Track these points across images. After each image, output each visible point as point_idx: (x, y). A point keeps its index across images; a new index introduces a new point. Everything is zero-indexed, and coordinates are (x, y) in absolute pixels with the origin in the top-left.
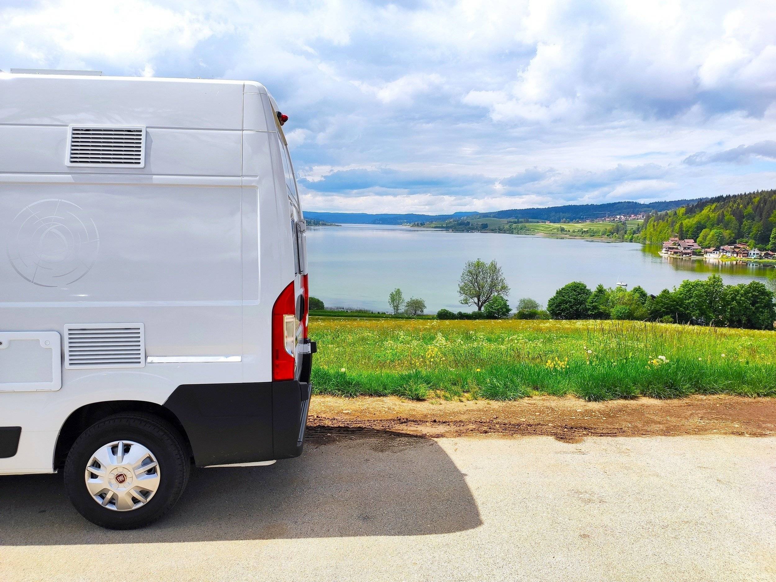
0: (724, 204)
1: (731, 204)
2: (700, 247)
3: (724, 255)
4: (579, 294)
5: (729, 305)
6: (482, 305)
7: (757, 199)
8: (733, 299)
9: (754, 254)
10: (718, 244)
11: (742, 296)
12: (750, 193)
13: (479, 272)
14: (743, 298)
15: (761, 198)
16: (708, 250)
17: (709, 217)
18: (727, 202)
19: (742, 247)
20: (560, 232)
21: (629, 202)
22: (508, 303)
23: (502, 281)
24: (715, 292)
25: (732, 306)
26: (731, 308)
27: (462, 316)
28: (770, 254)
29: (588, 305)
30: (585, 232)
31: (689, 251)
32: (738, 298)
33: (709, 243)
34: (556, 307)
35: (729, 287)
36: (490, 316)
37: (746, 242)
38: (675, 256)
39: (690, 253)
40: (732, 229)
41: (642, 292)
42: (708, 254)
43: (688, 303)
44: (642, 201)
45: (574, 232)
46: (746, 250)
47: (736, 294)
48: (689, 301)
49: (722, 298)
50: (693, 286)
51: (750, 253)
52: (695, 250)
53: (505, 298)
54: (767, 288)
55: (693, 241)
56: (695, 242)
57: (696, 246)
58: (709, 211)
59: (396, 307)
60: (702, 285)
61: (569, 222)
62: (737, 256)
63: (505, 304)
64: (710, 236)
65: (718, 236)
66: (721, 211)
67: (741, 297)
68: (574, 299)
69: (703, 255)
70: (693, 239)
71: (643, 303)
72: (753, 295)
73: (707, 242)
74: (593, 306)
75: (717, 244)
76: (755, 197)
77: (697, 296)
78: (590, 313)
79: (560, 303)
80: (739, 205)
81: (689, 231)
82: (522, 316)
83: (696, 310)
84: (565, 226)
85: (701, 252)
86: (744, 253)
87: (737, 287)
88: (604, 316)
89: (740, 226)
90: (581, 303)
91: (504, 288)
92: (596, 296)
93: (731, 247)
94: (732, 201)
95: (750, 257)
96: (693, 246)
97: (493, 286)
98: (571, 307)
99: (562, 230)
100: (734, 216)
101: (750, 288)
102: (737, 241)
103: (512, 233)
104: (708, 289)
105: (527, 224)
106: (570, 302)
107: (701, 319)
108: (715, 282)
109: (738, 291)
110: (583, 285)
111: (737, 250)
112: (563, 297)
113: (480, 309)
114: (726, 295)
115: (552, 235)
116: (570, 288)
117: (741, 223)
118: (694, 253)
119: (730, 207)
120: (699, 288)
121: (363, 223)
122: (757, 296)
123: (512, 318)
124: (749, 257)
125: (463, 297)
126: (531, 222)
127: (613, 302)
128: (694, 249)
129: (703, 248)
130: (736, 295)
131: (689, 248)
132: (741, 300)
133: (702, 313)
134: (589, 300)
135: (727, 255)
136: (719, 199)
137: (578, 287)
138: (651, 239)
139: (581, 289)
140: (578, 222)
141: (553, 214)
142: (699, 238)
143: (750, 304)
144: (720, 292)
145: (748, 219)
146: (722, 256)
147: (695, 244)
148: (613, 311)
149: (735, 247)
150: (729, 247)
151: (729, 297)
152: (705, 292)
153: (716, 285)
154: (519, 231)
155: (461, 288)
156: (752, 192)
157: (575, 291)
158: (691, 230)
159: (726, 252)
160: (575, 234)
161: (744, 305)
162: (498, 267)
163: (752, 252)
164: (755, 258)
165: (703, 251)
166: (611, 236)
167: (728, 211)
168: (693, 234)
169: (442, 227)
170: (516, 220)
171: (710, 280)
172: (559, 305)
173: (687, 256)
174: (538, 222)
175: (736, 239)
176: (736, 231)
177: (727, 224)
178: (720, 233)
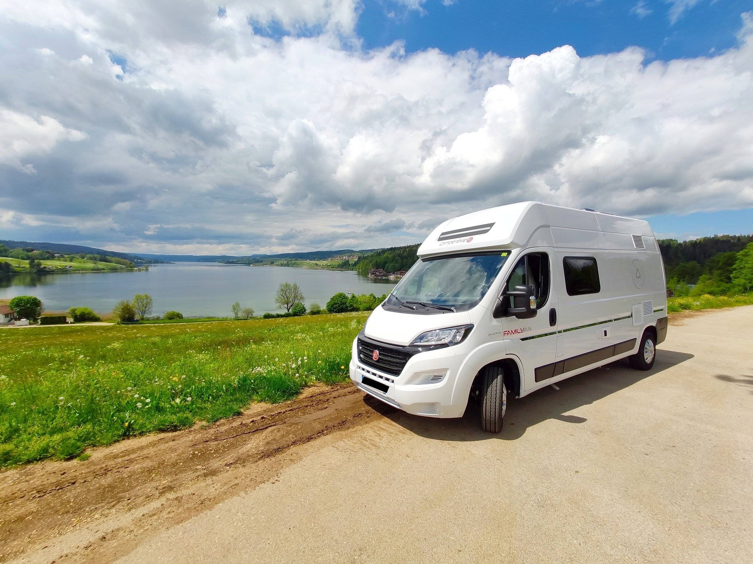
2: (386, 273)
4: (343, 299)
6: (289, 309)
13: (287, 289)
16: (390, 274)
17: (388, 258)
20: (315, 266)
21: (349, 250)
22: (305, 306)
23: (301, 294)
27: (279, 316)
29: (348, 304)
30: (329, 265)
34: (331, 306)
36: (295, 314)
38: (375, 277)
39: (382, 275)
41: (374, 296)
44: (355, 249)
45: (323, 265)
53: (303, 304)
55: (382, 269)
58: (388, 255)
59: (236, 314)
61: (319, 260)
63: (303, 307)
64: (390, 267)
65: (393, 267)
68: (341, 302)
69: (388, 277)
71: (375, 302)
73: (389, 270)
74: (350, 305)
75: (393, 271)
78: (349, 308)
79: (333, 304)
82: (313, 313)
84: (318, 262)
85: (387, 275)
88: (357, 310)
90: (344, 304)
91: (302, 298)
92: (352, 299)
97: (295, 297)
98: (339, 306)
99: (317, 264)
103: (289, 266)
105: (297, 261)
106: (339, 303)
110: (344, 294)
112: (334, 301)
113: (288, 311)
115: (311, 267)
116: (338, 296)
117: (403, 261)
118: (384, 275)
121: (191, 261)
123: (307, 314)
125: (278, 305)
126: (299, 260)
127: (360, 302)
128: (383, 273)
131: (381, 273)
134: (348, 302)
137: (342, 295)
138: (362, 269)
139: (344, 296)
140: (324, 260)
141: (311, 255)
142: (385, 268)
145: (405, 259)
146: (396, 277)
147: (383, 271)
148: (361, 307)
149: (401, 273)
150: (399, 272)
154: (293, 265)
155: (277, 300)
157: (340, 297)
158: (381, 264)
159: (397, 275)
160: (324, 267)
162: (298, 286)
166: (342, 267)
168: (382, 266)
169: (245, 263)
170: (291, 259)
172: (333, 306)
173: (380, 277)
174: (303, 260)
175: (401, 268)
177: (397, 261)
178: (394, 265)
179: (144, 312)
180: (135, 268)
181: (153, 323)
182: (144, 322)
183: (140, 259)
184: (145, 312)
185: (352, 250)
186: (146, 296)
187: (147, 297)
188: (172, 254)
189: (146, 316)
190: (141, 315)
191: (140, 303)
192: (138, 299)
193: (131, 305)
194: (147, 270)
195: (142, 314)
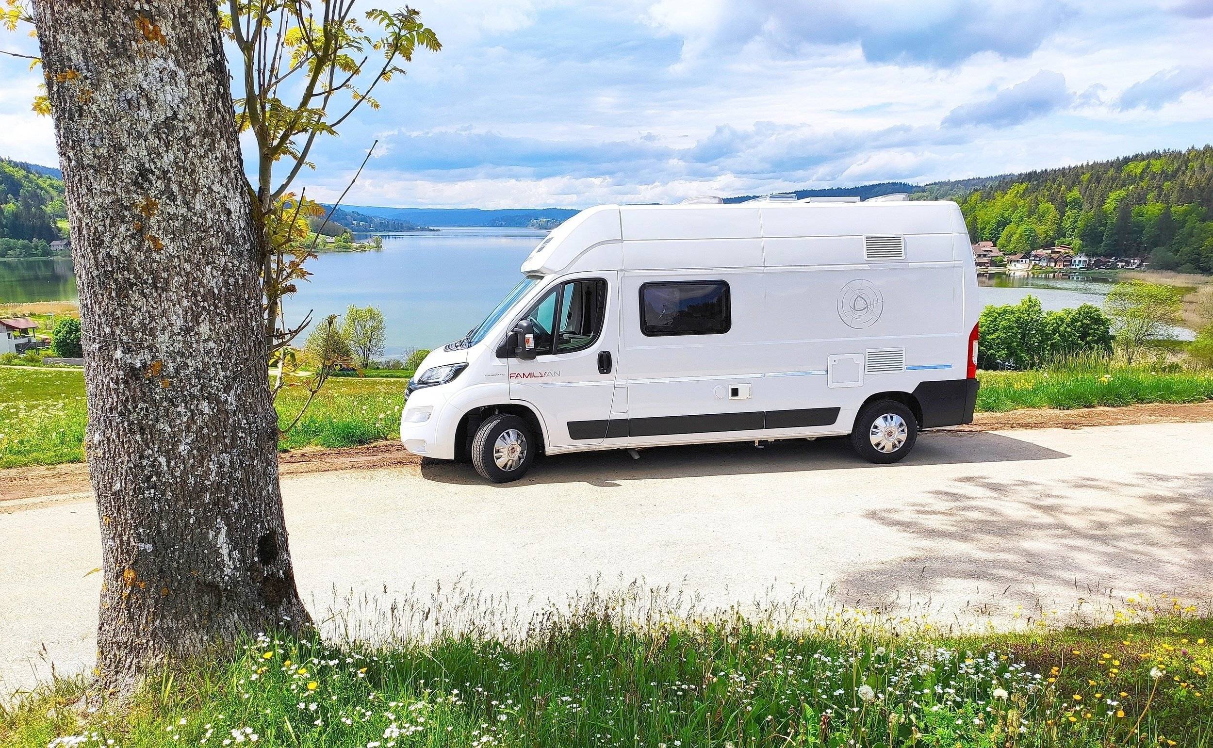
0: (1038, 185)
1: (1048, 184)
2: (1001, 254)
3: (1037, 265)
5: (1048, 339)
7: (1087, 176)
8: (1055, 331)
9: (1080, 261)
10: (1028, 248)
11: (1068, 326)
12: (1077, 167)
14: (1068, 329)
15: (1092, 175)
16: (1013, 257)
17: (1015, 206)
18: (1042, 181)
19: (1063, 251)
24: (1030, 321)
25: (1054, 341)
26: (1052, 343)
28: (1102, 262)
31: (985, 260)
32: (1061, 329)
33: (1015, 247)
35: (1049, 314)
37: (1070, 244)
39: (987, 263)
40: (1049, 223)
42: (1013, 264)
43: (992, 339)
46: (1068, 256)
47: (1060, 323)
48: (994, 336)
49: (1040, 330)
50: (999, 314)
51: (1075, 261)
52: (994, 259)
54: (1102, 312)
55: (991, 244)
56: (995, 245)
57: (996, 252)
58: (1016, 196)
60: (1012, 312)
62: (1055, 266)
64: (1017, 236)
65: (1029, 235)
66: (1033, 196)
67: (1066, 328)
69: (1005, 265)
70: (991, 240)
72: (1083, 324)
73: (1012, 246)
75: (1026, 248)
76: (1083, 173)
77: (1004, 328)
80: (1060, 185)
81: (985, 228)
83: (1003, 349)
85: (1003, 261)
86: (1065, 261)
87: (1061, 314)
89: (1061, 219)
93: (1048, 251)
94: (1049, 179)
95: (1074, 267)
96: (991, 251)
100: (1052, 203)
101: (1080, 314)
102: (1056, 242)
104: (1021, 318)
107: (1009, 362)
108: (1030, 307)
109: (1062, 320)
111: (1055, 256)
114: (1045, 325)
117: (1063, 214)
118: (993, 263)
119: (1047, 190)
120: (1008, 316)
121: (475, 225)
122: (1088, 325)
124: (1072, 267)
128: (992, 257)
129: (1006, 255)
130: (1060, 326)
131: (985, 255)
132: (1066, 332)
133: (1012, 353)
135: (1041, 264)
136: (1031, 177)
142: (1001, 238)
143: (1079, 337)
144: (1037, 321)
145: (1073, 208)
146: (1034, 266)
147: (995, 249)
149: (1053, 252)
150: (1044, 252)
151: (1049, 329)
152: (1016, 322)
153: (1032, 311)
156: (1079, 165)
158: (988, 227)
159: (1040, 260)
161: (1070, 339)
163: (1077, 259)
164: (1081, 268)
165: (1005, 259)
167: (1044, 195)
168: (992, 234)
171: (1023, 304)
173: (983, 267)
175: (1055, 239)
176: (1055, 227)
177: (1042, 217)
178: (1032, 231)
179: (367, 350)
180: (354, 244)
181: (387, 376)
182: (367, 372)
183: (364, 219)
184: (369, 349)
185: (905, 185)
186: (371, 311)
187: (373, 316)
188: (430, 207)
189: (373, 358)
190: (362, 355)
191: (359, 328)
192: (355, 317)
193: (341, 332)
194: (379, 247)
195: (364, 353)
